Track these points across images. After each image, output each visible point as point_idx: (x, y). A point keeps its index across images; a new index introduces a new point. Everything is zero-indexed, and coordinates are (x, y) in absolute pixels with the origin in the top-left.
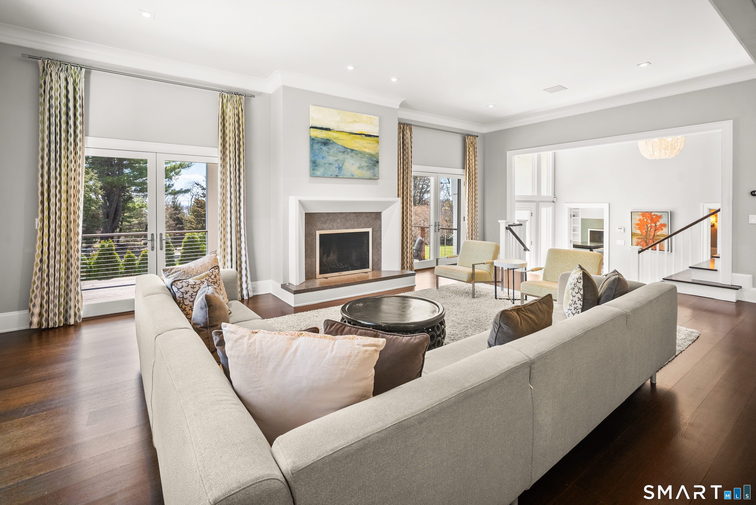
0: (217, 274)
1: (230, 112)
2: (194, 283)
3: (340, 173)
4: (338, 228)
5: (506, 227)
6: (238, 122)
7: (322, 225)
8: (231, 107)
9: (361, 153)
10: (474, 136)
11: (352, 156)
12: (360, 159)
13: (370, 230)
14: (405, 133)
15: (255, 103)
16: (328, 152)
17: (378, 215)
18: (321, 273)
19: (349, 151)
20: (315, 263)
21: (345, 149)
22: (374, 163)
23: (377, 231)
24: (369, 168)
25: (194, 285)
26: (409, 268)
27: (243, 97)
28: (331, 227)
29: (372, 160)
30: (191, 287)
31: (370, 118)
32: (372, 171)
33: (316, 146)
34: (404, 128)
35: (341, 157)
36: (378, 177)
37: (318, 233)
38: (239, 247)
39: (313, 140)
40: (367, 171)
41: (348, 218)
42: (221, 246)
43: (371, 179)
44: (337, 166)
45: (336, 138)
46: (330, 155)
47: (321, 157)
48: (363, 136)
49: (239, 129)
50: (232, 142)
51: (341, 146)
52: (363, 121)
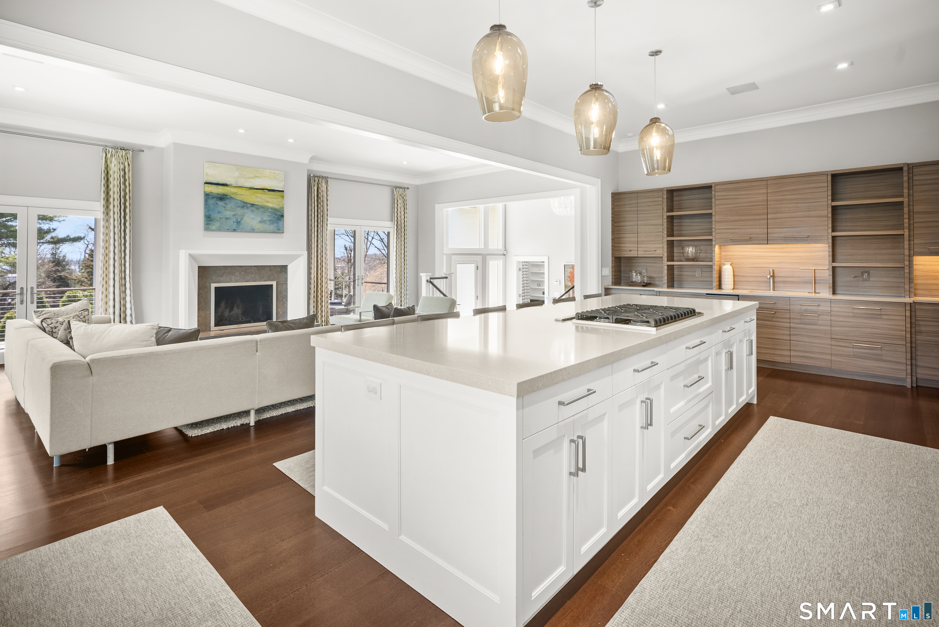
0: (86, 315)
1: (114, 167)
2: (63, 321)
3: (239, 227)
4: (237, 282)
5: (427, 280)
6: (124, 177)
7: (219, 278)
8: (116, 162)
9: (263, 208)
10: (404, 188)
11: (253, 211)
12: (262, 214)
13: (274, 283)
14: (320, 186)
15: (144, 157)
16: (225, 207)
17: (284, 269)
18: (216, 325)
19: (249, 205)
20: (209, 315)
21: (244, 204)
22: (278, 217)
23: (283, 284)
24: (272, 222)
25: (63, 322)
26: (324, 322)
27: (130, 152)
28: (229, 280)
29: (276, 215)
30: (60, 324)
31: (274, 173)
32: (276, 225)
33: (211, 202)
34: (319, 181)
35: (239, 211)
36: (283, 230)
37: (213, 286)
38: (124, 301)
39: (207, 196)
40: (269, 225)
41: (248, 271)
42: (102, 299)
43: (274, 232)
44: (235, 220)
45: (233, 193)
46: (227, 209)
47: (217, 212)
48: (265, 190)
49: (124, 183)
50: (116, 196)
51: (240, 202)
52: (265, 177)
